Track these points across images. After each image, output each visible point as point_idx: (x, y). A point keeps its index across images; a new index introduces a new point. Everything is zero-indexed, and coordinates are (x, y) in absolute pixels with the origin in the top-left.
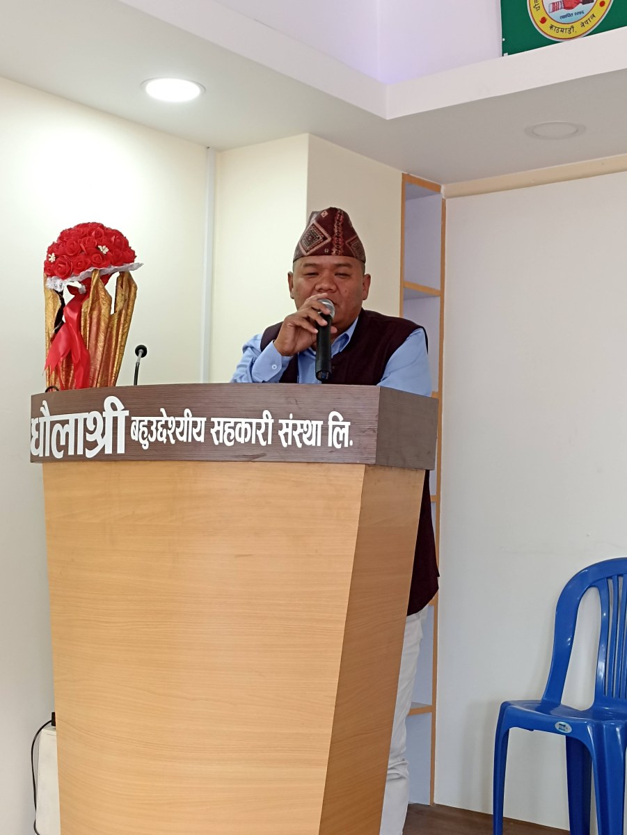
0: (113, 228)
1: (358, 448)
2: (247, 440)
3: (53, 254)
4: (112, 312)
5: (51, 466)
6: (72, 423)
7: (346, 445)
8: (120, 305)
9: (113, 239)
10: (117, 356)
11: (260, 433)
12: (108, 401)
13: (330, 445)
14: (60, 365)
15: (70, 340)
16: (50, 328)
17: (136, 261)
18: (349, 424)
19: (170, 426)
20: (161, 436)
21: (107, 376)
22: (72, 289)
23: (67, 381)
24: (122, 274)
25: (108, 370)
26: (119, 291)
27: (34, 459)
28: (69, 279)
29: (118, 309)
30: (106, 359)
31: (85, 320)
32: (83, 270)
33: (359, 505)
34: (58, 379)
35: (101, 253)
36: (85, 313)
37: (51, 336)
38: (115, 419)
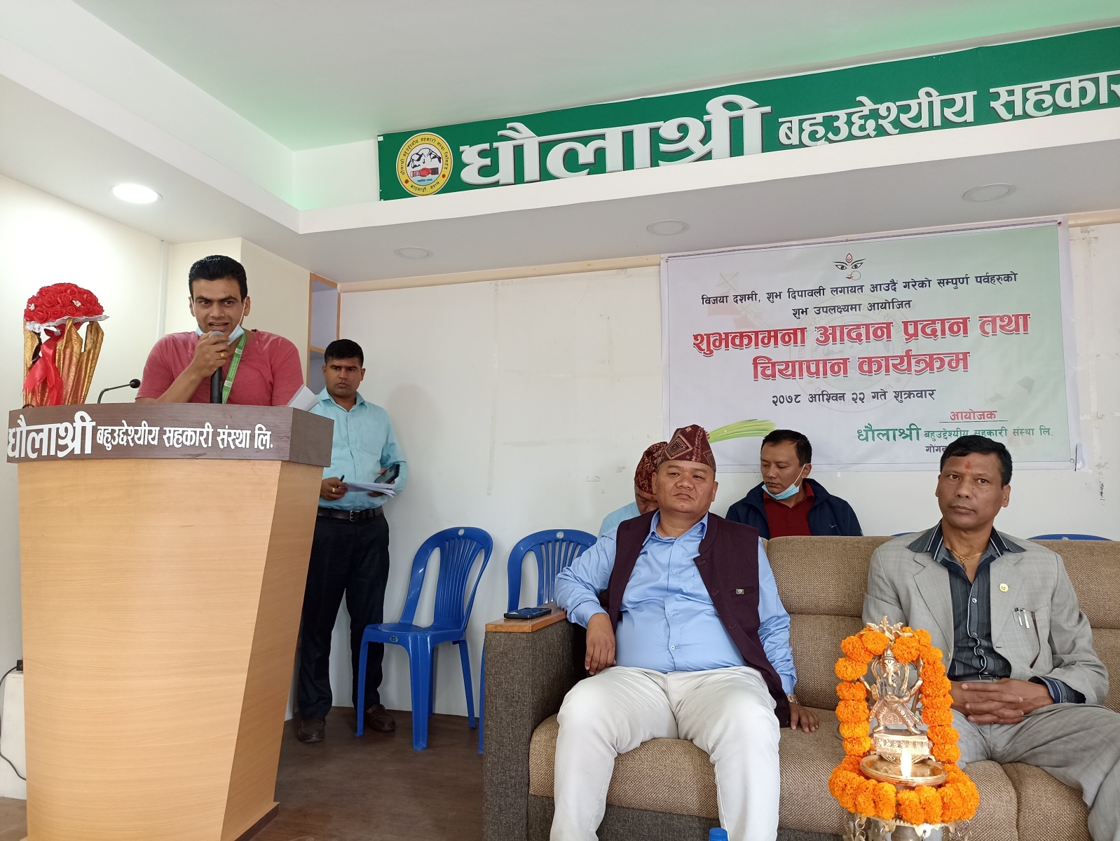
0: (86, 288)
1: (277, 449)
2: (192, 443)
3: (33, 305)
4: (83, 351)
5: (26, 465)
6: (46, 431)
7: (268, 447)
8: (89, 346)
9: (85, 296)
10: (86, 384)
11: (202, 439)
12: (78, 415)
13: (256, 447)
14: (36, 388)
15: (46, 370)
16: (28, 360)
17: (104, 314)
18: (270, 433)
19: (130, 433)
20: (122, 440)
21: (77, 398)
22: (47, 332)
23: (42, 400)
24: (92, 323)
25: (77, 393)
26: (89, 335)
27: (10, 460)
28: (47, 324)
29: (87, 349)
30: (76, 385)
31: (60, 356)
32: (60, 317)
33: (276, 489)
34: (34, 399)
35: (75, 306)
36: (59, 350)
37: (28, 366)
38: (84, 429)
